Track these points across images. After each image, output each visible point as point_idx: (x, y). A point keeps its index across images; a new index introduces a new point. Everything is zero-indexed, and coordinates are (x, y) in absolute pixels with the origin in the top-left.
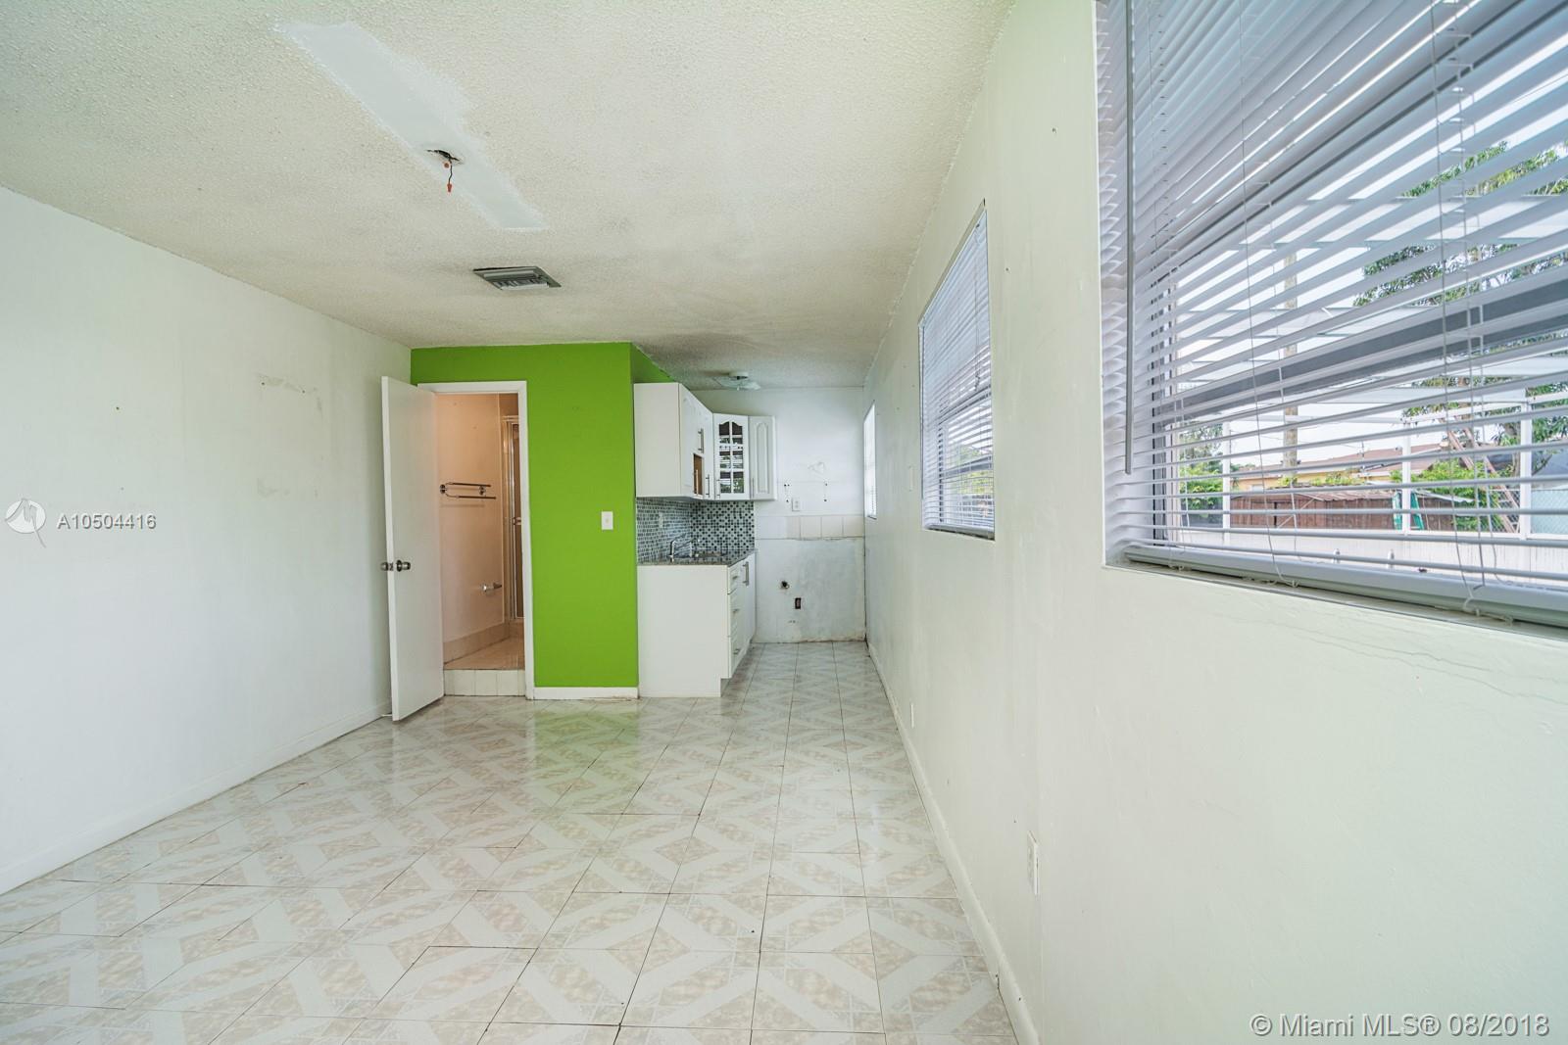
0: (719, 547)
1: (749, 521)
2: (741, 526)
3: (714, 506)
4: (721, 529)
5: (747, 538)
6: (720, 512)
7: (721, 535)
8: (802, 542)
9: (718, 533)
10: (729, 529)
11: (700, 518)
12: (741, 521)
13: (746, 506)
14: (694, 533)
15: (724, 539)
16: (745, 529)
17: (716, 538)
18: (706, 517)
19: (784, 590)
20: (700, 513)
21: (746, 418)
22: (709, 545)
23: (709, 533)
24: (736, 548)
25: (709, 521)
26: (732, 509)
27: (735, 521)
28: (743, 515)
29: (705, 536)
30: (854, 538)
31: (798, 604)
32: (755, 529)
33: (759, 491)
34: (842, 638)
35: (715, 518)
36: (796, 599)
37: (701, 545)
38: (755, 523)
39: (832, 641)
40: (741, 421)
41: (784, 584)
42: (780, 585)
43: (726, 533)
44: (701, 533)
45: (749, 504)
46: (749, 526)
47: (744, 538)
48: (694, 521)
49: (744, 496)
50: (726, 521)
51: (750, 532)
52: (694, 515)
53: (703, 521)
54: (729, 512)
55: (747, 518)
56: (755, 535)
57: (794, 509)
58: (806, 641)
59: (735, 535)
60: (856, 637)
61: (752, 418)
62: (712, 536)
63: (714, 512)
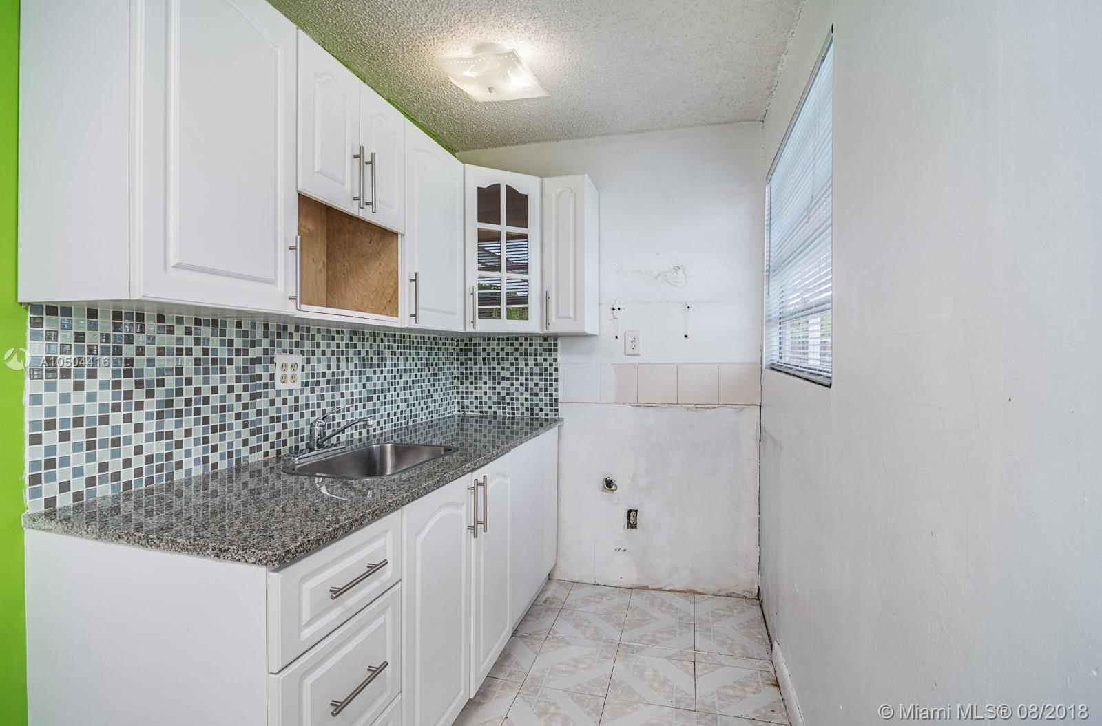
0: (500, 413)
1: (551, 370)
2: (536, 379)
3: (494, 344)
4: (505, 384)
5: (547, 400)
6: (502, 354)
7: (503, 394)
8: (641, 410)
9: (499, 388)
10: (517, 384)
11: (470, 364)
12: (537, 370)
13: (546, 345)
14: (462, 389)
15: (508, 399)
16: (542, 385)
17: (495, 398)
18: (479, 360)
19: (607, 494)
20: (470, 354)
21: (537, 180)
22: (485, 408)
23: (485, 388)
24: (527, 415)
25: (485, 369)
26: (522, 350)
27: (527, 370)
28: (540, 360)
29: (479, 393)
30: (740, 406)
31: (632, 518)
32: (559, 385)
33: (558, 317)
34: (712, 588)
35: (494, 364)
36: (630, 511)
37: (472, 407)
38: (559, 375)
39: (694, 593)
40: (523, 183)
41: (609, 484)
42: (601, 483)
43: (512, 390)
44: (471, 388)
45: (551, 342)
46: (550, 379)
47: (541, 400)
48: (462, 369)
49: (531, 326)
50: (512, 369)
51: (551, 390)
52: (462, 359)
53: (476, 369)
54: (516, 354)
55: (546, 365)
56: (560, 395)
57: (629, 351)
58: (646, 588)
59: (527, 394)
60: (739, 591)
61: (546, 180)
62: (490, 393)
63: (493, 355)
